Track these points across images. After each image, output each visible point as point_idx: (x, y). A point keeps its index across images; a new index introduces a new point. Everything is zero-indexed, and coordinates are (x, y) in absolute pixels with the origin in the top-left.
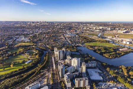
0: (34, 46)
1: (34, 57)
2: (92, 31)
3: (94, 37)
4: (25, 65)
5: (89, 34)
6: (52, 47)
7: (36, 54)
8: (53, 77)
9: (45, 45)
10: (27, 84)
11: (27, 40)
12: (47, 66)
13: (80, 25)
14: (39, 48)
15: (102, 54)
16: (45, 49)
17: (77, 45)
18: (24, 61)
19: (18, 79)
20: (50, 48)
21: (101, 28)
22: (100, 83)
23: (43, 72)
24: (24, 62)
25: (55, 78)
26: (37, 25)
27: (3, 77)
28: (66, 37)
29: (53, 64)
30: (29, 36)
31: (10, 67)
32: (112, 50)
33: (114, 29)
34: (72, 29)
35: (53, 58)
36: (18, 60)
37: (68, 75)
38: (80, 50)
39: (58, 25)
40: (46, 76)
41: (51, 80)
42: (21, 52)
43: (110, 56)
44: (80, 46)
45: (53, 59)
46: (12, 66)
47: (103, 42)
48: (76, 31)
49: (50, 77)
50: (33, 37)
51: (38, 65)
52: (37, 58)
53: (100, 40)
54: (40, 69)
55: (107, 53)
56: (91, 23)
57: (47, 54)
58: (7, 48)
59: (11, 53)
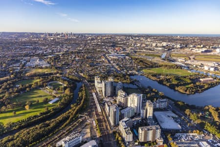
0: (58, 75)
1: (61, 93)
2: (151, 50)
3: (156, 60)
4: (50, 106)
5: (146, 55)
6: (89, 76)
7: (65, 88)
8: (100, 126)
9: (78, 72)
10: (58, 137)
11: (44, 64)
12: (87, 107)
13: (129, 39)
14: (68, 78)
15: (172, 87)
16: (77, 79)
17: (130, 72)
18: (47, 99)
19: (43, 129)
20: (87, 77)
21: (165, 44)
22: (178, 134)
23: (81, 117)
24: (46, 101)
25: (103, 126)
26: (58, 38)
27: (16, 126)
28: (110, 59)
29: (95, 105)
30: (47, 58)
31: (25, 109)
32: (189, 81)
34: (117, 47)
35: (94, 94)
36: (36, 97)
37: (125, 122)
38: (136, 81)
39: (92, 39)
40: (88, 124)
41: (97, 130)
42: (39, 84)
43: (186, 91)
44: (135, 74)
45: (95, 96)
46: (27, 107)
47: (171, 67)
48: (124, 49)
49: (95, 125)
50: (55, 59)
51: (72, 106)
52: (67, 95)
53: (167, 64)
54: (77, 113)
55: (181, 85)
56: (147, 36)
57: (82, 87)
58: (14, 78)
59: (22, 86)
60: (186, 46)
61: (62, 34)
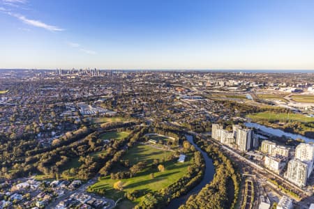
2: (225, 90)
5: (227, 97)
17: (234, 118)
20: (190, 126)
23: (247, 177)
28: (189, 103)
30: (99, 103)
33: (265, 86)
35: (225, 147)
36: (150, 155)
40: (265, 186)
41: (286, 192)
51: (216, 163)
60: (264, 84)
61: (81, 70)
